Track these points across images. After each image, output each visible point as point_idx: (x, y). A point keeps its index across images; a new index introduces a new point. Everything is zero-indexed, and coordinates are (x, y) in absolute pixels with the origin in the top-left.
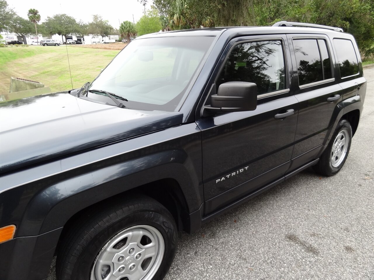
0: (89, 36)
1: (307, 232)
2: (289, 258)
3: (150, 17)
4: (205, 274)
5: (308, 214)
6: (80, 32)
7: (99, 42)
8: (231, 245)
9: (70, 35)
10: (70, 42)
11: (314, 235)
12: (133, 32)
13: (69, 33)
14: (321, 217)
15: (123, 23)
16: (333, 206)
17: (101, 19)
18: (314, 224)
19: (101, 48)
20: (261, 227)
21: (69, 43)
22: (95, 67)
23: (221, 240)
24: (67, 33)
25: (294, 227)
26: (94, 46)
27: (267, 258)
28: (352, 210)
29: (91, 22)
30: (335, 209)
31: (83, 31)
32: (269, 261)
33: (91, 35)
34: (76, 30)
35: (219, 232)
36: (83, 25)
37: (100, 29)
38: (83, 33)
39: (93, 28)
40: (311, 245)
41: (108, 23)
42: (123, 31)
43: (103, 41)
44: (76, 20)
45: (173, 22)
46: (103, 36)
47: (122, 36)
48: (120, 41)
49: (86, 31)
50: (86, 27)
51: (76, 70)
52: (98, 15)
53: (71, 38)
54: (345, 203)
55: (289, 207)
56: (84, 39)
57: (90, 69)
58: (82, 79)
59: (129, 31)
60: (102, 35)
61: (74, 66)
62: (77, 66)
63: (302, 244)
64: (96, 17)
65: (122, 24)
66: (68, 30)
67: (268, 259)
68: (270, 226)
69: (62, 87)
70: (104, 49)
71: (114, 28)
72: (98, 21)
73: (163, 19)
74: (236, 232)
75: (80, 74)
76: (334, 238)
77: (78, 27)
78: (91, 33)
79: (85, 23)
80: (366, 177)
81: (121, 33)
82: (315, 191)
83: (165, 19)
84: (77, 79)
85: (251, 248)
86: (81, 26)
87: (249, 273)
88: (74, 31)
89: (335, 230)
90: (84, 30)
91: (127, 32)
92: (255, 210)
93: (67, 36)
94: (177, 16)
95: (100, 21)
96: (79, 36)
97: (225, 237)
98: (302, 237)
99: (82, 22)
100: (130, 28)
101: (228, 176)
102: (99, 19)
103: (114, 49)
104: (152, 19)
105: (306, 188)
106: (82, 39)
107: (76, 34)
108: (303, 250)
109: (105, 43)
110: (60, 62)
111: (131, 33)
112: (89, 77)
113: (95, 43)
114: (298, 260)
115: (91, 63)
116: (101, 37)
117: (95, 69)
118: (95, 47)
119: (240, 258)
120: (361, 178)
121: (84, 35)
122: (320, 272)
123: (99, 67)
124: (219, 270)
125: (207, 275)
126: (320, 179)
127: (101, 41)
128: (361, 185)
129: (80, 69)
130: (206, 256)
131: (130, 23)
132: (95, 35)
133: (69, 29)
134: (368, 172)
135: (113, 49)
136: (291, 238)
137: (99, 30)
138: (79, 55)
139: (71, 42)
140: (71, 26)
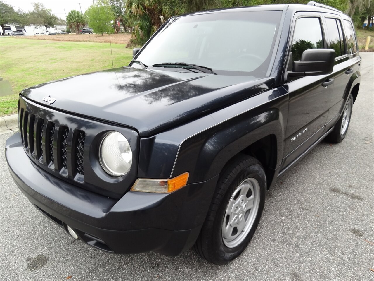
0: (30, 26)
1: (344, 185)
2: (342, 205)
3: (99, 6)
4: (282, 224)
5: (337, 172)
6: (20, 22)
7: (43, 33)
8: (289, 200)
9: (8, 25)
10: (8, 32)
11: (350, 187)
12: (82, 23)
13: (6, 23)
14: (349, 174)
15: (71, 12)
16: (353, 165)
17: (43, 8)
18: (346, 179)
19: (48, 40)
20: (306, 185)
21: (8, 34)
22: (47, 60)
23: (279, 198)
24: (4, 23)
25: (332, 183)
26: (39, 37)
27: (324, 207)
28: (369, 166)
29: (31, 11)
30: (356, 166)
31: (23, 21)
32: (328, 209)
33: (33, 25)
34: (15, 19)
35: (273, 192)
36: (22, 14)
37: (43, 19)
38: (24, 24)
39: (34, 18)
40: (353, 194)
41: (51, 12)
42: (71, 21)
43: (47, 32)
44: (14, 8)
45: (131, 11)
46: (47, 27)
47: (71, 27)
48: (68, 32)
49: (26, 21)
50: (27, 16)
51: (26, 63)
52: (40, 3)
53: (10, 29)
54: (361, 162)
55: (319, 168)
56: (25, 29)
57: (42, 62)
58: (36, 73)
59: (77, 22)
60: (45, 26)
61: (21, 58)
62: (25, 59)
63: (346, 194)
64: (37, 6)
65: (69, 13)
66: (6, 20)
67: (326, 207)
68: (313, 184)
69: (13, 81)
70: (53, 40)
71: (59, 19)
72: (40, 10)
73: (114, 8)
74: (287, 191)
75: (32, 68)
76: (368, 187)
77: (17, 16)
78: (32, 23)
79: (25, 12)
80: (367, 142)
81: (69, 23)
82: (333, 155)
83: (116, 9)
84: (30, 73)
85: (307, 201)
86: (21, 15)
87: (317, 219)
88: (13, 21)
89: (365, 182)
90: (24, 19)
91: (76, 22)
92: (293, 173)
93: (5, 27)
94: (135, 6)
95: (42, 10)
96: (19, 26)
97: (281, 196)
98: (342, 189)
99: (21, 11)
100: (78, 18)
101: (297, 136)
102: (41, 7)
103: (64, 41)
104: (102, 8)
105: (324, 153)
106: (23, 29)
107: (15, 24)
108: (349, 198)
109: (50, 34)
110: (3, 54)
111: (81, 24)
112: (44, 70)
113: (39, 34)
114: (350, 206)
115: (42, 56)
116: (45, 27)
117: (48, 62)
118: (42, 39)
119: (303, 209)
120: (363, 142)
121: (25, 26)
122: (371, 211)
123: (53, 59)
124: (292, 219)
125: (284, 224)
126: (331, 146)
127: (45, 32)
128: (366, 148)
129: (30, 62)
130: (274, 211)
131: (78, 13)
132: (38, 25)
133: (7, 18)
134: (365, 138)
135: (62, 41)
136: (334, 190)
137: (41, 19)
138: (25, 46)
139: (10, 33)
140: (9, 15)
